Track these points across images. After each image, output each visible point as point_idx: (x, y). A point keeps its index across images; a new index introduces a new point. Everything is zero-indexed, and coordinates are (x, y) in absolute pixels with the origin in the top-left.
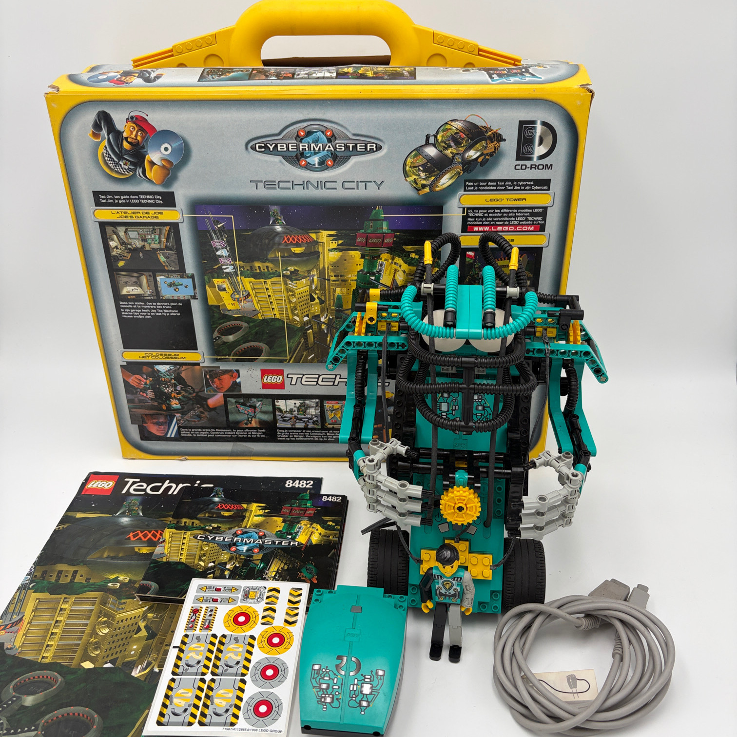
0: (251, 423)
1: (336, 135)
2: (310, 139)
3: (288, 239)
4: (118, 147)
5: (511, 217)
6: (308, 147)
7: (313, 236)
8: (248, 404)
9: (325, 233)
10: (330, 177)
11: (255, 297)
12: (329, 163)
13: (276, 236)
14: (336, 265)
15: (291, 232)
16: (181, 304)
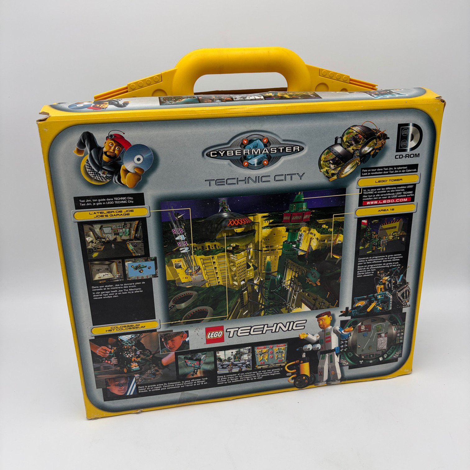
0: (196, 374)
1: (270, 141)
2: (251, 146)
3: (232, 223)
4: (98, 160)
5: (392, 193)
6: (250, 152)
7: (251, 218)
8: (195, 358)
9: (260, 215)
10: (265, 173)
11: (204, 270)
12: (265, 162)
13: (223, 221)
14: (267, 239)
15: (235, 216)
16: (144, 283)
